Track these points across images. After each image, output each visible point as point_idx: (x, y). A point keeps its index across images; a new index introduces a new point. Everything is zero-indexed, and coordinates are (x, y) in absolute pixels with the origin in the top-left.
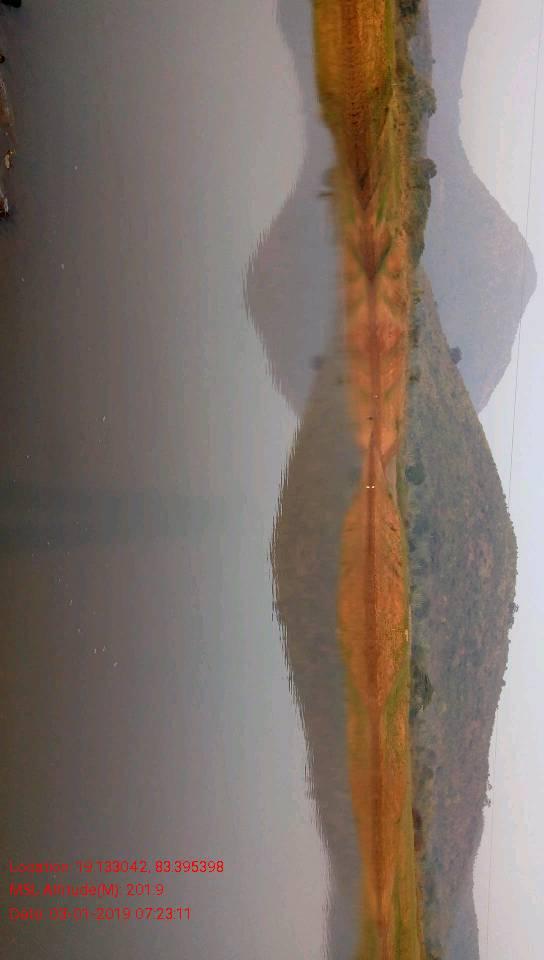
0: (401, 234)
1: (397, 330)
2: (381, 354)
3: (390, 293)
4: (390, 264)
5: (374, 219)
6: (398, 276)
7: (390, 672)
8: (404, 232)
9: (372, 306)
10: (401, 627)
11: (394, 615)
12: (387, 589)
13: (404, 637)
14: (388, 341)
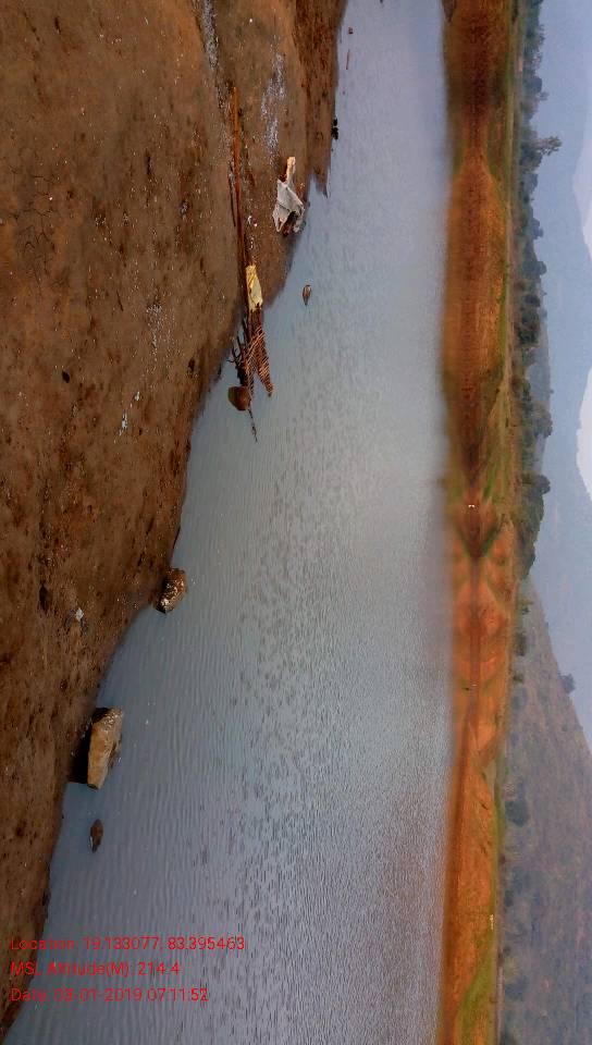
0: (507, 523)
1: (500, 618)
2: (482, 639)
3: (494, 577)
4: (495, 550)
5: (480, 495)
6: (503, 562)
7: (470, 959)
8: (511, 522)
9: (475, 586)
10: (487, 910)
11: (479, 893)
12: (472, 863)
13: (488, 921)
14: (491, 626)
